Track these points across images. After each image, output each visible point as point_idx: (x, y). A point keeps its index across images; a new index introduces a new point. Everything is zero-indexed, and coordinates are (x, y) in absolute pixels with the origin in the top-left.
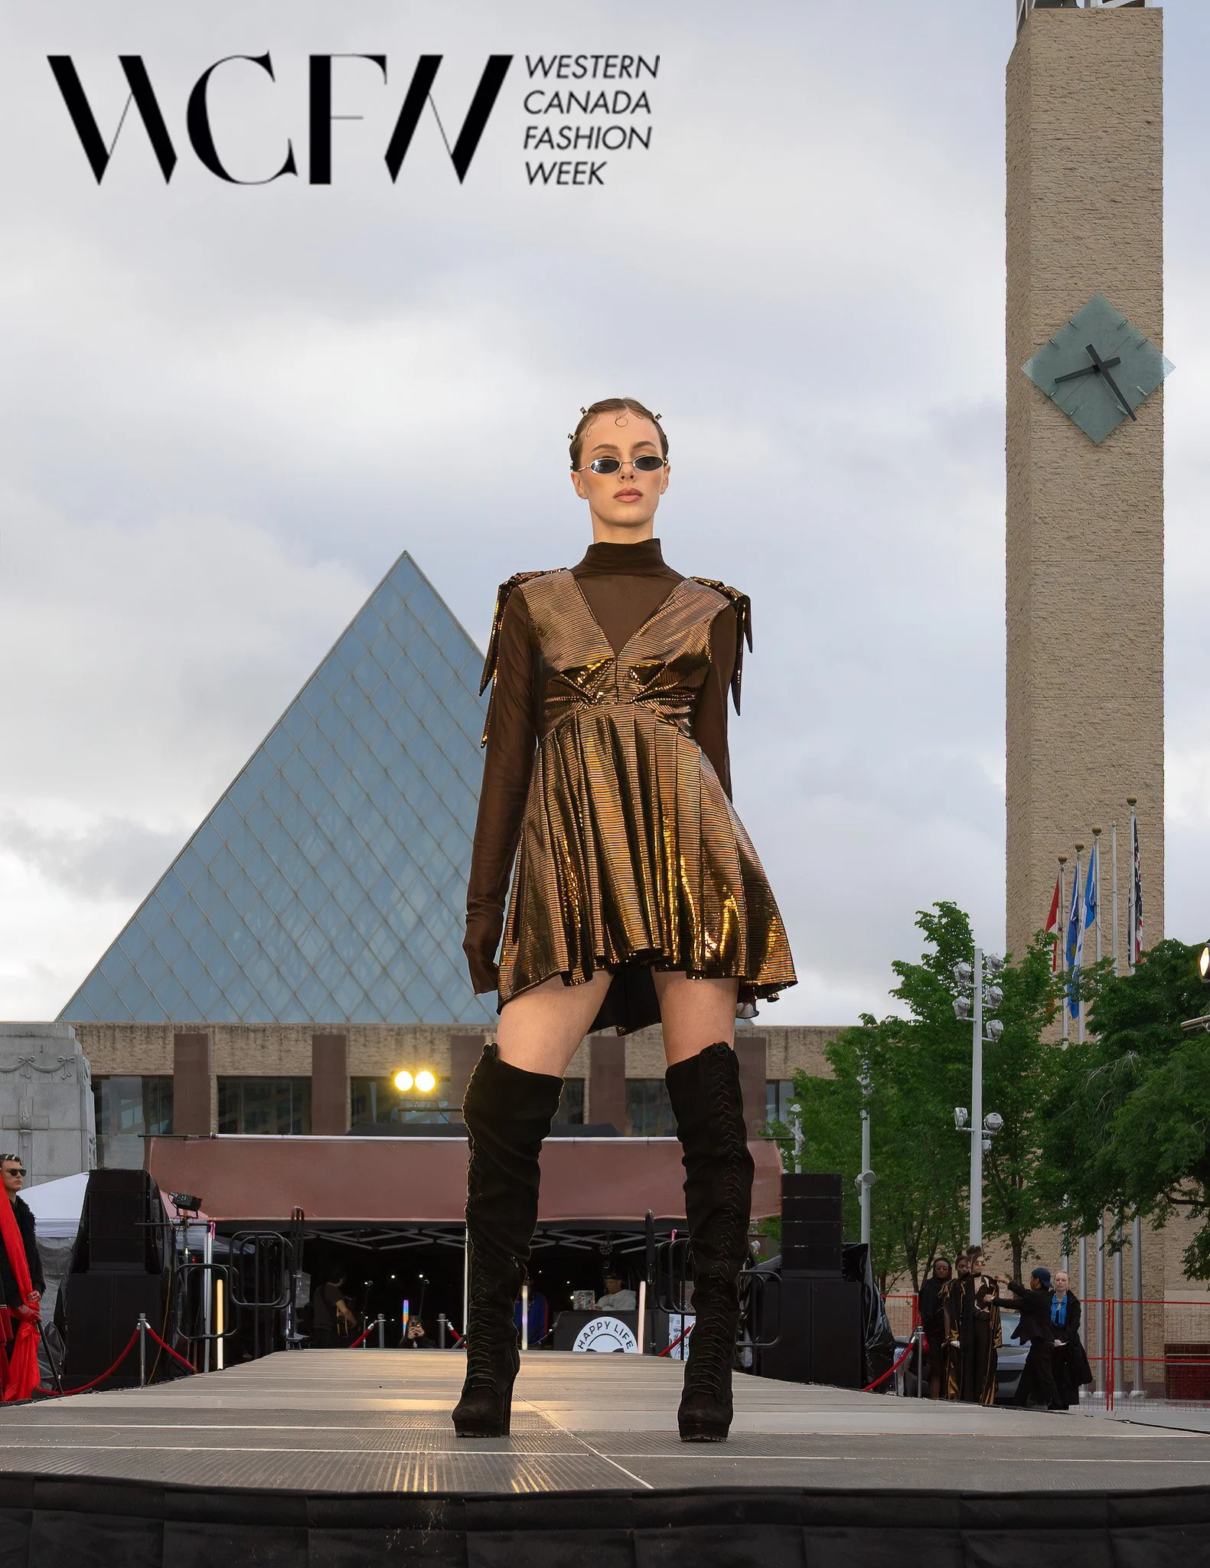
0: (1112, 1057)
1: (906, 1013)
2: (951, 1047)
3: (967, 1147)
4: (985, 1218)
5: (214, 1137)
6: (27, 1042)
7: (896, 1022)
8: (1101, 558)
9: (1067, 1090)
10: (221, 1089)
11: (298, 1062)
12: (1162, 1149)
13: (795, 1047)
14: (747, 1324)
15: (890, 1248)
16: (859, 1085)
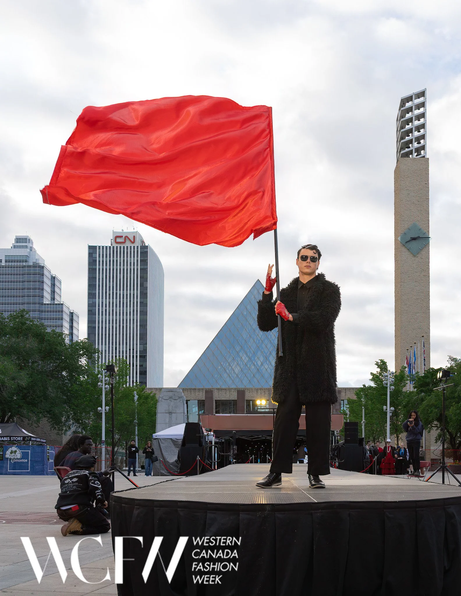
0: (419, 394)
1: (373, 384)
2: (383, 392)
3: (386, 415)
4: (390, 431)
5: (215, 415)
6: (171, 393)
7: (370, 386)
8: (416, 281)
9: (409, 401)
10: (216, 403)
11: (234, 396)
12: (430, 415)
13: (348, 392)
14: (337, 456)
15: (369, 438)
16: (362, 401)
